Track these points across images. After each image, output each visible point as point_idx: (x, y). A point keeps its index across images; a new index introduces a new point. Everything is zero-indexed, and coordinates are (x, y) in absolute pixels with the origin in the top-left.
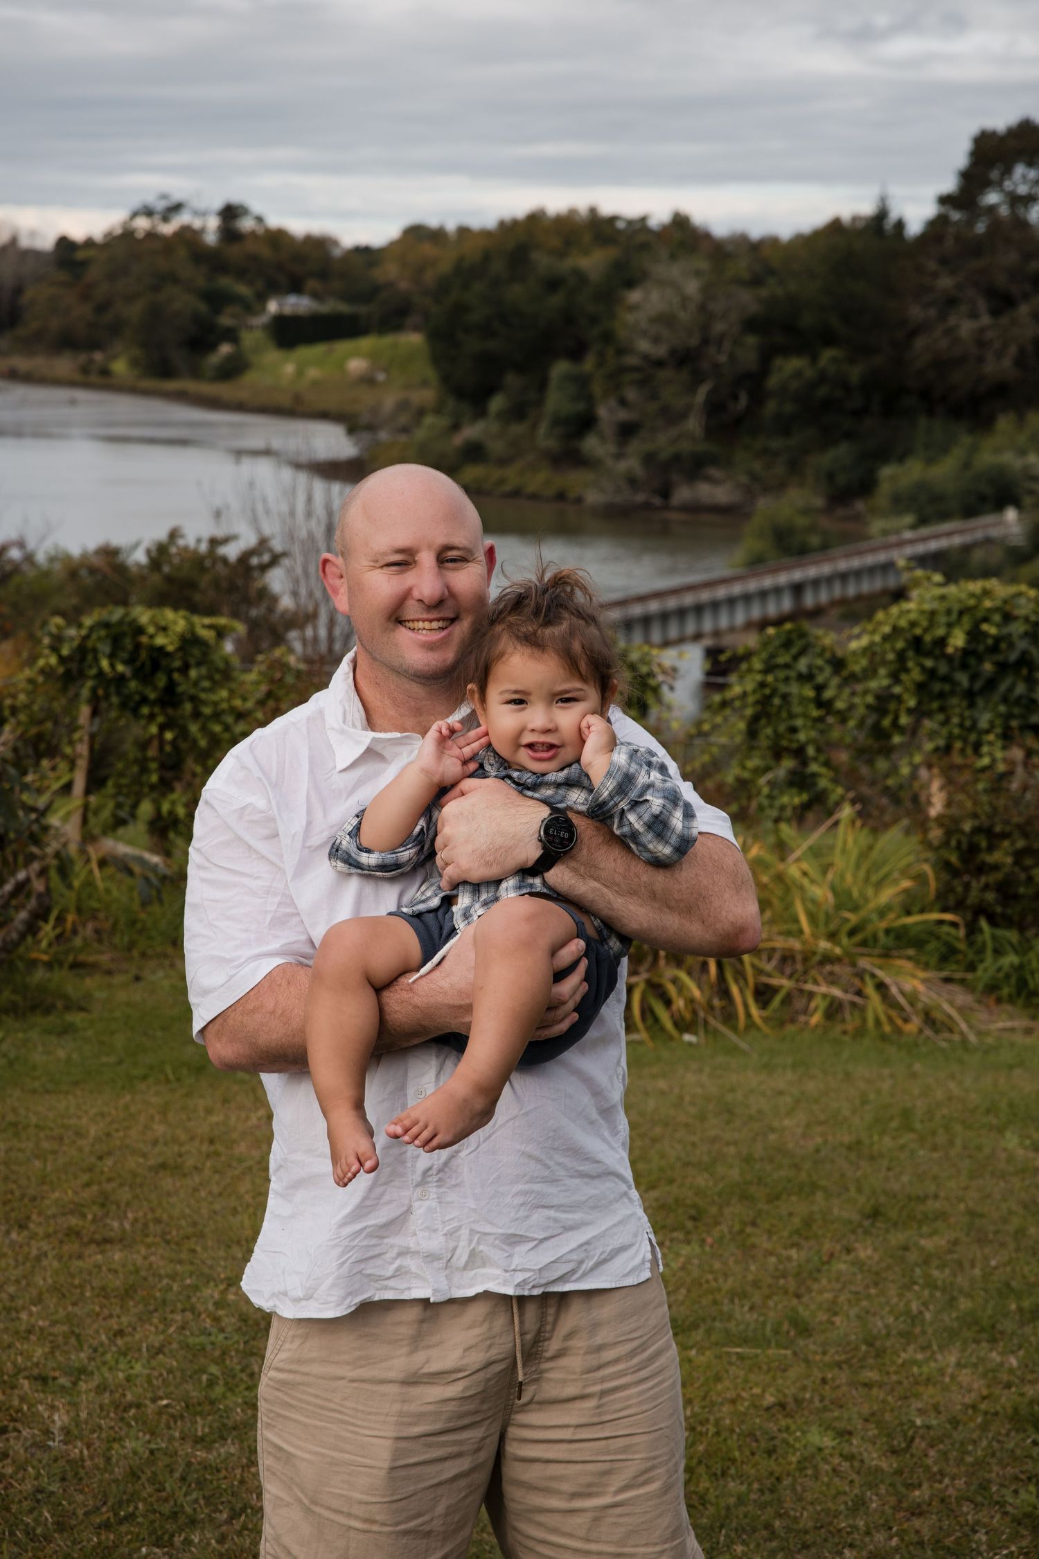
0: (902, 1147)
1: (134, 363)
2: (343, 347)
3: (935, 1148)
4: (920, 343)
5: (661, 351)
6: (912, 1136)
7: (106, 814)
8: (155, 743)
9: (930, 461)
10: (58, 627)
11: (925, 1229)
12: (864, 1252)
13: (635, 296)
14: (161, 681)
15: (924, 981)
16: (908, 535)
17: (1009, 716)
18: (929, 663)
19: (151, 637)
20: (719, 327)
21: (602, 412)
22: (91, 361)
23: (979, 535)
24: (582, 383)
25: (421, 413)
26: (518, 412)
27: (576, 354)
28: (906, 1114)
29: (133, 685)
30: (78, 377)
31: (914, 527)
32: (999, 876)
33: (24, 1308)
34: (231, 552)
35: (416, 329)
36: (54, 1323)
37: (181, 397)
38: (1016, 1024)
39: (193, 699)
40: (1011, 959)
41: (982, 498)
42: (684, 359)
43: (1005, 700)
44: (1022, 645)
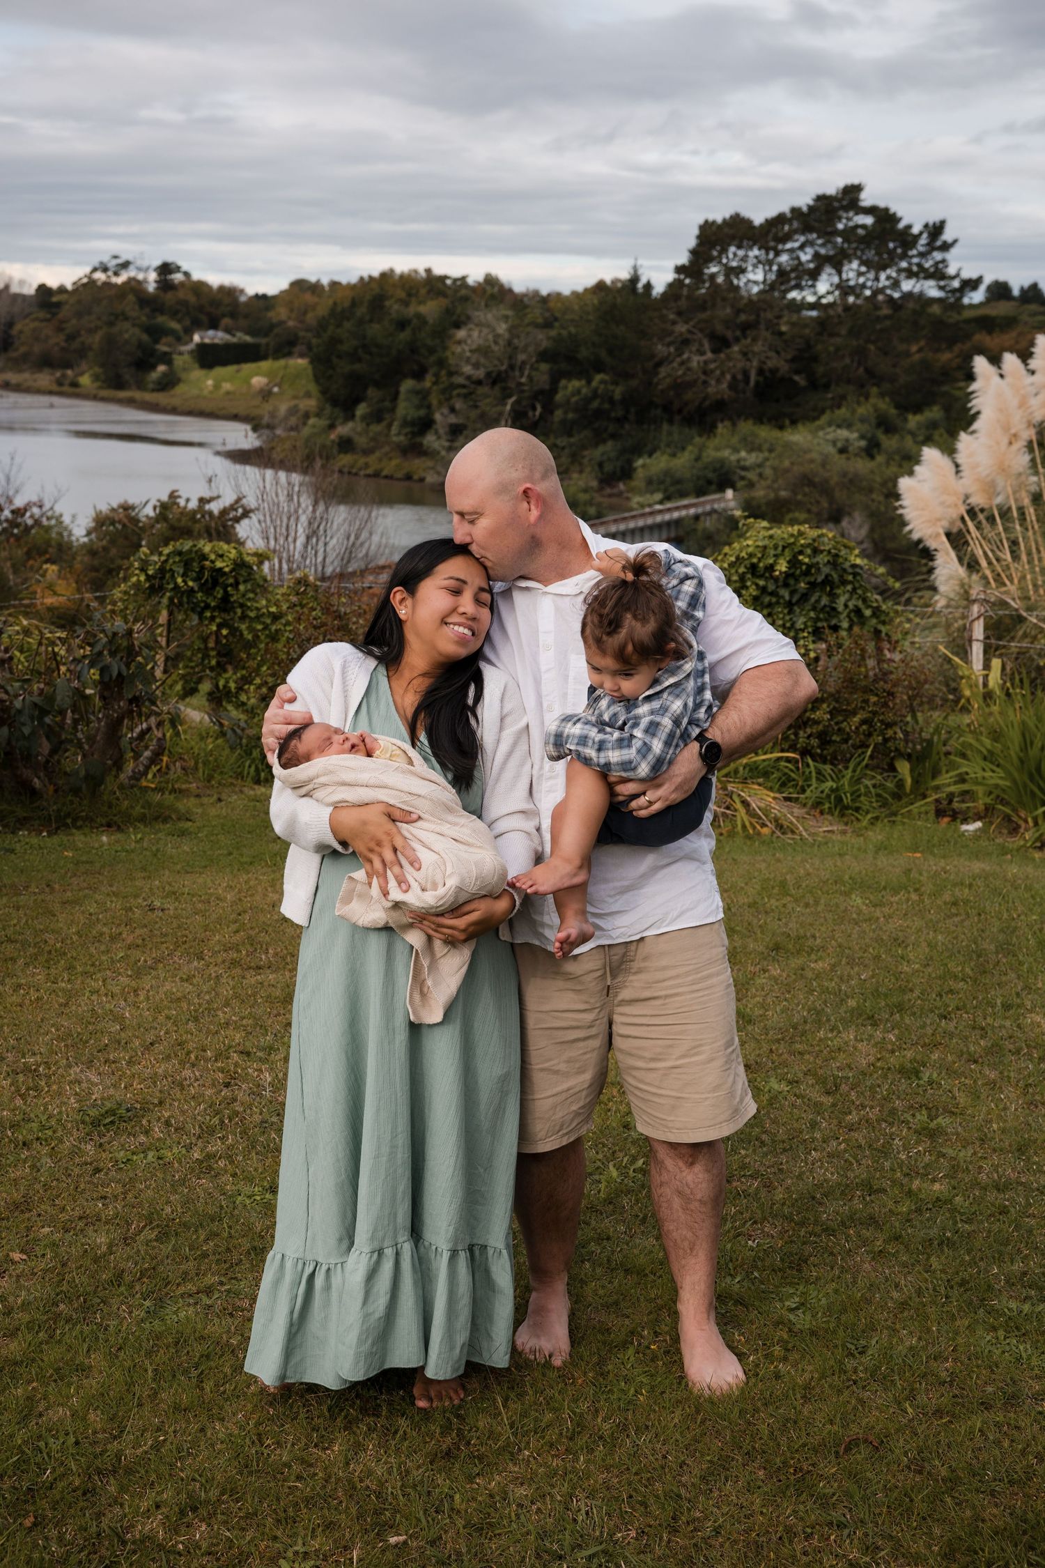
0: (784, 906)
1: (96, 378)
2: (247, 367)
3: (807, 905)
4: (663, 371)
5: (480, 374)
6: (789, 898)
7: (179, 687)
8: (213, 637)
9: (674, 455)
10: (145, 555)
11: (813, 957)
12: (775, 971)
13: (461, 334)
14: (219, 593)
15: (774, 798)
16: (658, 507)
17: (818, 619)
18: (762, 583)
19: (213, 562)
20: (521, 357)
21: (438, 417)
22: (64, 376)
23: (708, 508)
24: (423, 395)
25: (307, 416)
26: (377, 416)
27: (419, 375)
28: (783, 884)
29: (199, 595)
30: (55, 388)
31: (661, 502)
32: (820, 727)
33: (218, 1009)
34: (215, 507)
35: (302, 356)
36: (242, 1018)
37: (130, 403)
38: (835, 828)
39: (242, 606)
40: (830, 784)
41: (709, 482)
42: (496, 379)
43: (814, 609)
44: (826, 570)
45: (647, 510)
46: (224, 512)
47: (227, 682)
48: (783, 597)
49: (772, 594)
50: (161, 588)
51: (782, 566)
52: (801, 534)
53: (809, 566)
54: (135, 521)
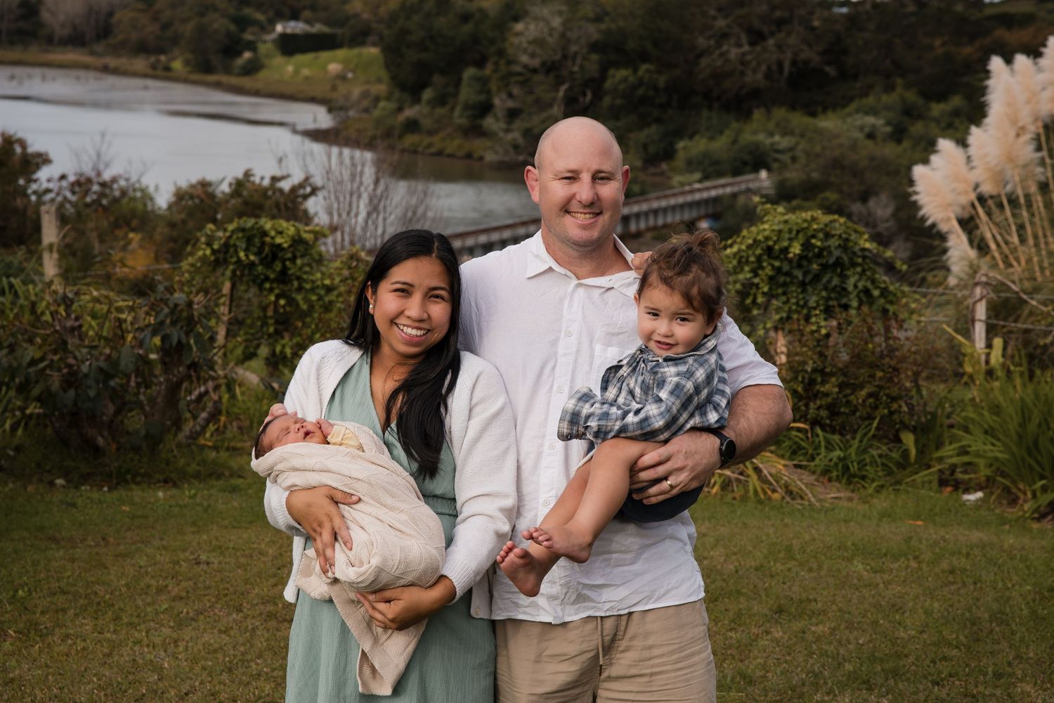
0: (789, 570)
1: (187, 63)
2: (325, 55)
3: (811, 570)
4: (704, 62)
5: (536, 63)
6: (794, 563)
7: (239, 351)
8: (272, 307)
9: (712, 138)
10: (211, 230)
11: (814, 620)
12: (777, 633)
13: (519, 27)
14: (278, 266)
15: (785, 466)
16: (697, 186)
17: (828, 299)
18: (777, 264)
19: (273, 238)
20: (574, 48)
21: (497, 101)
22: (158, 61)
23: (743, 187)
24: (484, 82)
25: (377, 99)
26: (441, 100)
27: (480, 64)
28: (789, 549)
29: (260, 268)
30: (149, 71)
31: (700, 181)
32: (829, 400)
33: (251, 660)
34: (286, 185)
35: (374, 45)
36: (273, 670)
37: (218, 86)
38: (842, 495)
39: (298, 278)
40: (838, 453)
41: (745, 163)
42: (551, 68)
43: (826, 288)
44: (837, 253)
45: (687, 188)
46: (294, 189)
47: (284, 346)
48: (797, 277)
49: (787, 274)
50: (226, 262)
51: (796, 249)
52: (814, 219)
53: (822, 249)
54: (212, 196)
